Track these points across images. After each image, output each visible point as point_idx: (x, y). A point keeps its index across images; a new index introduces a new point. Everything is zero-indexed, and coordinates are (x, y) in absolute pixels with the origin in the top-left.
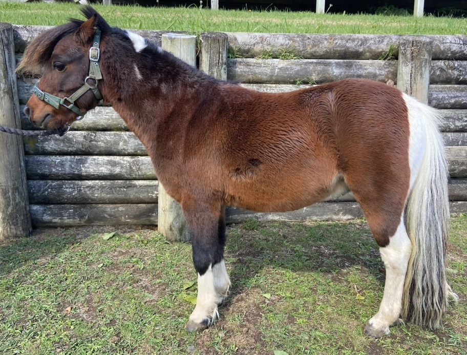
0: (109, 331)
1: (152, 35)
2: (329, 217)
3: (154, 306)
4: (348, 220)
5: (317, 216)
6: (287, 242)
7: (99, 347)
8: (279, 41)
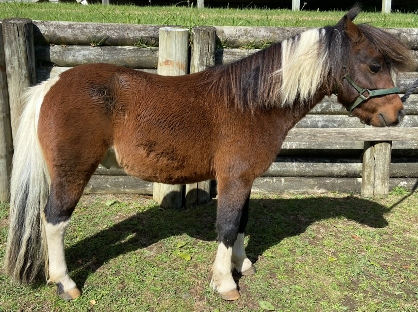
0: (115, 280)
1: (150, 28)
2: (305, 190)
3: (152, 261)
4: (322, 193)
5: (294, 189)
6: (267, 211)
7: (107, 292)
8: (261, 33)
